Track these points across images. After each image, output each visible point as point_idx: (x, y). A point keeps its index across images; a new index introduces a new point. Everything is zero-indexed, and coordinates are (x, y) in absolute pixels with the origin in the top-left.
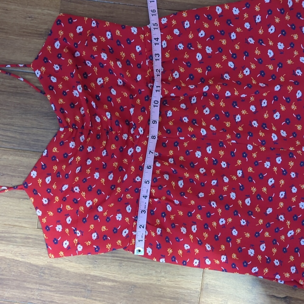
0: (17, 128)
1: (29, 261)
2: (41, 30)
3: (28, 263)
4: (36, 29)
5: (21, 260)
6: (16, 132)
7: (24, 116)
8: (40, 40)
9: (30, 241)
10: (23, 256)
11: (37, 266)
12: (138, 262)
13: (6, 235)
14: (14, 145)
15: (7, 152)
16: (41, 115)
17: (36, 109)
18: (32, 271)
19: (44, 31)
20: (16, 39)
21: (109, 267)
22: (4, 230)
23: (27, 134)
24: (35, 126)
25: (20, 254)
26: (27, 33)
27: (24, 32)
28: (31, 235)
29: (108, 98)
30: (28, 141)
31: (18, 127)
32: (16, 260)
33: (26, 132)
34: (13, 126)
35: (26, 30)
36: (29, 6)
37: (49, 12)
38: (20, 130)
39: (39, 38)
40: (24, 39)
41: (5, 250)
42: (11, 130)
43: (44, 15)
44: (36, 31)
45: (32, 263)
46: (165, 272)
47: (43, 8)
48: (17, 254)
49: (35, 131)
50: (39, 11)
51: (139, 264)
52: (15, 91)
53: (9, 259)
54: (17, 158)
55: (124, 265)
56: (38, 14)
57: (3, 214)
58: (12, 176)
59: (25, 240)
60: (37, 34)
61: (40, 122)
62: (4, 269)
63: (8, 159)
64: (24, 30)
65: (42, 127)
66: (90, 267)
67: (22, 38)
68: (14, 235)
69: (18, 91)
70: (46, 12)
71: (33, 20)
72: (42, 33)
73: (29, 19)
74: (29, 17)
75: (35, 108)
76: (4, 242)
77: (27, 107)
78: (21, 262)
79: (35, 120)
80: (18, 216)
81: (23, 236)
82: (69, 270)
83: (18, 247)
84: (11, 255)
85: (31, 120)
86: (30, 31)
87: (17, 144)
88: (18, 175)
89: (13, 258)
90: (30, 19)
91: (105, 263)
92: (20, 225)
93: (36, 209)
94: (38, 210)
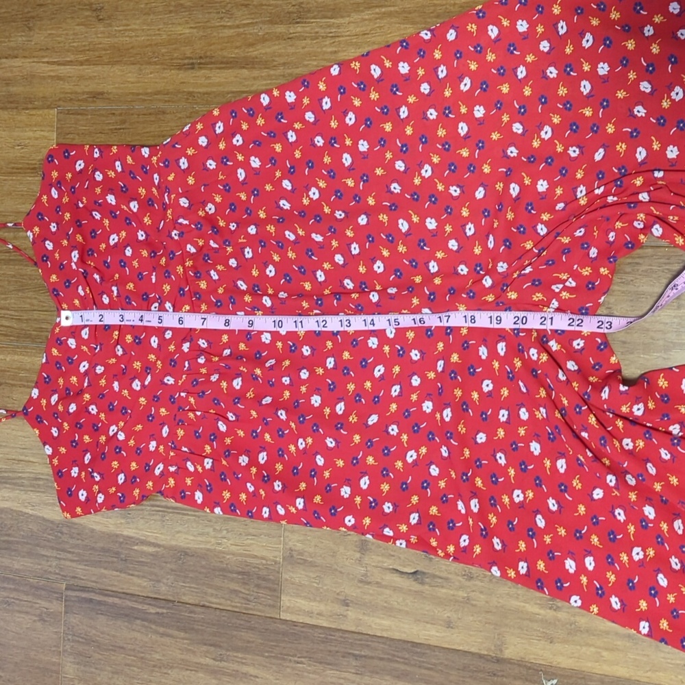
0: (13, 313)
1: (41, 515)
2: (34, 162)
3: (40, 517)
4: (27, 162)
5: (31, 512)
6: (12, 319)
7: (20, 294)
8: (34, 177)
9: (41, 483)
10: (33, 506)
11: (52, 522)
12: (188, 515)
13: (10, 475)
14: (12, 338)
15: (4, 349)
16: (42, 290)
17: (36, 281)
18: (46, 529)
19: (38, 163)
20: (5, 180)
21: (147, 522)
22: (8, 467)
23: (26, 320)
24: (35, 308)
25: (29, 503)
26: (17, 169)
27: (13, 168)
28: (42, 474)
29: (120, 262)
30: (29, 331)
31: (15, 311)
32: (25, 513)
33: (25, 318)
34: (8, 310)
35: (16, 165)
36: (17, 129)
37: (42, 133)
38: (17, 316)
39: (32, 175)
40: (14, 178)
41: (10, 498)
42: (6, 316)
43: (37, 139)
44: (28, 164)
45: (45, 516)
46: (226, 530)
47: (35, 129)
48: (26, 504)
49: (36, 315)
50: (31, 134)
51: (189, 517)
52: (7, 258)
53: (15, 511)
54: (16, 357)
55: (168, 518)
56: (29, 139)
57: (4, 444)
58: (13, 385)
59: (35, 482)
60: (28, 168)
61: (40, 301)
62: (11, 527)
63: (5, 360)
64: (13, 165)
65: (44, 309)
66: (121, 523)
67: (11, 178)
68: (20, 475)
69: (11, 258)
70: (38, 134)
71: (22, 148)
72: (36, 166)
73: (17, 148)
74: (19, 146)
75: (34, 280)
76: (8, 486)
77: (24, 279)
78: (31, 515)
79: (35, 298)
80: (23, 446)
81: (32, 475)
82: (94, 527)
83: (26, 494)
84: (19, 505)
85: (30, 298)
86: (21, 166)
87: (14, 337)
88: (19, 383)
89: (20, 510)
90: (20, 147)
91: (141, 516)
92: (27, 459)
93: (44, 444)
94: (47, 447)
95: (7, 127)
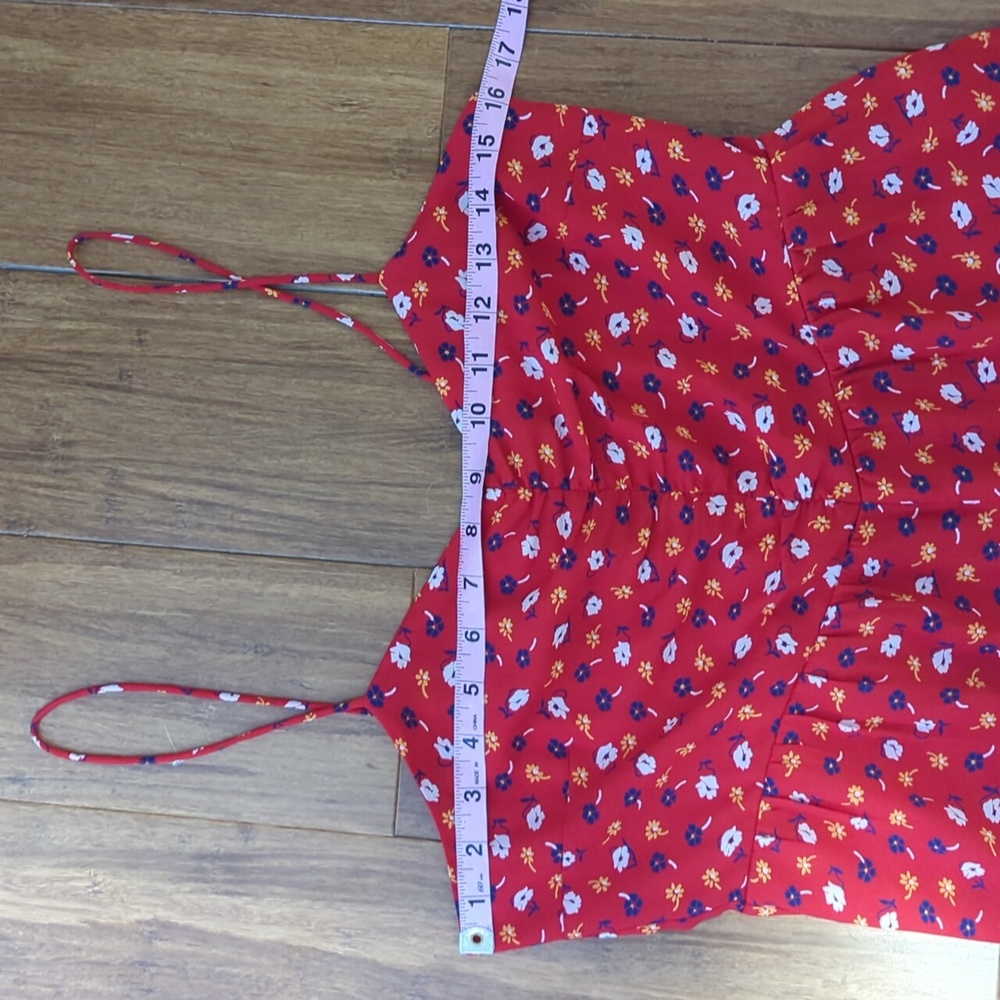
0: (313, 487)
1: (368, 956)
2: (382, 145)
3: (365, 961)
4: (365, 143)
5: (341, 950)
6: (310, 500)
7: (334, 445)
8: (383, 178)
9: (372, 881)
10: (349, 936)
11: (398, 972)
12: (760, 950)
13: (288, 863)
14: (304, 544)
15: (284, 570)
16: (393, 438)
17: (377, 417)
18: (384, 988)
19: (395, 148)
20: (299, 182)
21: (653, 969)
22: (280, 845)
23: (347, 504)
24: (374, 478)
25: (337, 929)
26: (338, 158)
27: (326, 156)
28: (375, 860)
29: (646, 380)
30: (353, 529)
31: (318, 482)
32: (326, 953)
33: (344, 499)
34: (300, 479)
35: (334, 150)
36: (339, 67)
37: (408, 81)
38: (323, 494)
39: (378, 175)
40: (328, 178)
41: (286, 918)
42: (293, 494)
43: (393, 93)
44: (368, 148)
45: (379, 960)
46: (858, 982)
47: (390, 71)
48: (328, 932)
49: (375, 493)
50: (377, 80)
51: (763, 956)
52: (302, 360)
53: (298, 949)
54: (316, 590)
55: (709, 959)
56: (374, 90)
57: (273, 791)
58: (303, 654)
59: (354, 880)
60: (371, 159)
61: (391, 464)
62: (286, 986)
63: (286, 595)
64: (327, 149)
65: (399, 480)
66: (586, 972)
67: (318, 177)
68: (315, 863)
69: (311, 361)
70: (398, 81)
71: (355, 112)
72: (389, 154)
73: (341, 110)
74: (343, 105)
75: (374, 414)
76: (280, 890)
77: (345, 411)
78: (342, 958)
79: (376, 456)
80: (327, 796)
81: (346, 865)
82: (514, 981)
83: (329, 907)
84: (309, 934)
85: (361, 455)
86: (348, 151)
87: (312, 542)
88: (321, 649)
89: (311, 945)
90: (347, 109)
91: (639, 955)
92: (335, 825)
93: (419, 777)
94: (426, 782)
95: (312, 61)
